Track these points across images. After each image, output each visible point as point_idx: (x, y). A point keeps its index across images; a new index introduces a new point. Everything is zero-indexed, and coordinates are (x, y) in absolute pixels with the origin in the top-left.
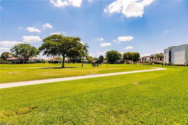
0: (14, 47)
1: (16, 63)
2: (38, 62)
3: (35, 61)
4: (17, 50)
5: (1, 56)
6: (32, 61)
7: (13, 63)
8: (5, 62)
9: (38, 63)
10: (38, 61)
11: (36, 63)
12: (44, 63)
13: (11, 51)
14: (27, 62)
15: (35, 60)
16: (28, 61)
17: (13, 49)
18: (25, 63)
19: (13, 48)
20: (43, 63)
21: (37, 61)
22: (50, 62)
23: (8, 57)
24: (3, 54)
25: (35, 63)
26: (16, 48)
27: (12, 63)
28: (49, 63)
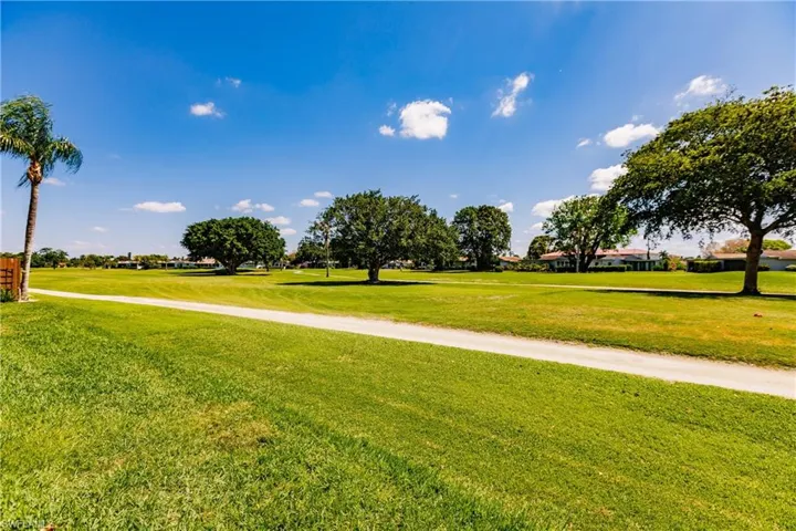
0: (551, 217)
1: (561, 270)
2: (637, 264)
3: (624, 262)
4: (559, 225)
5: (530, 248)
6: (610, 264)
7: (552, 269)
8: (531, 266)
9: (635, 269)
10: (635, 263)
11: (629, 269)
12: (665, 268)
13: (546, 230)
14: (592, 265)
15: (623, 258)
16: (597, 264)
17: (550, 224)
18: (584, 269)
19: (550, 220)
20: (657, 270)
21: (631, 262)
22: (693, 266)
23: (544, 252)
24: (534, 242)
25: (622, 270)
26: (557, 219)
27: (548, 271)
28: (689, 271)
